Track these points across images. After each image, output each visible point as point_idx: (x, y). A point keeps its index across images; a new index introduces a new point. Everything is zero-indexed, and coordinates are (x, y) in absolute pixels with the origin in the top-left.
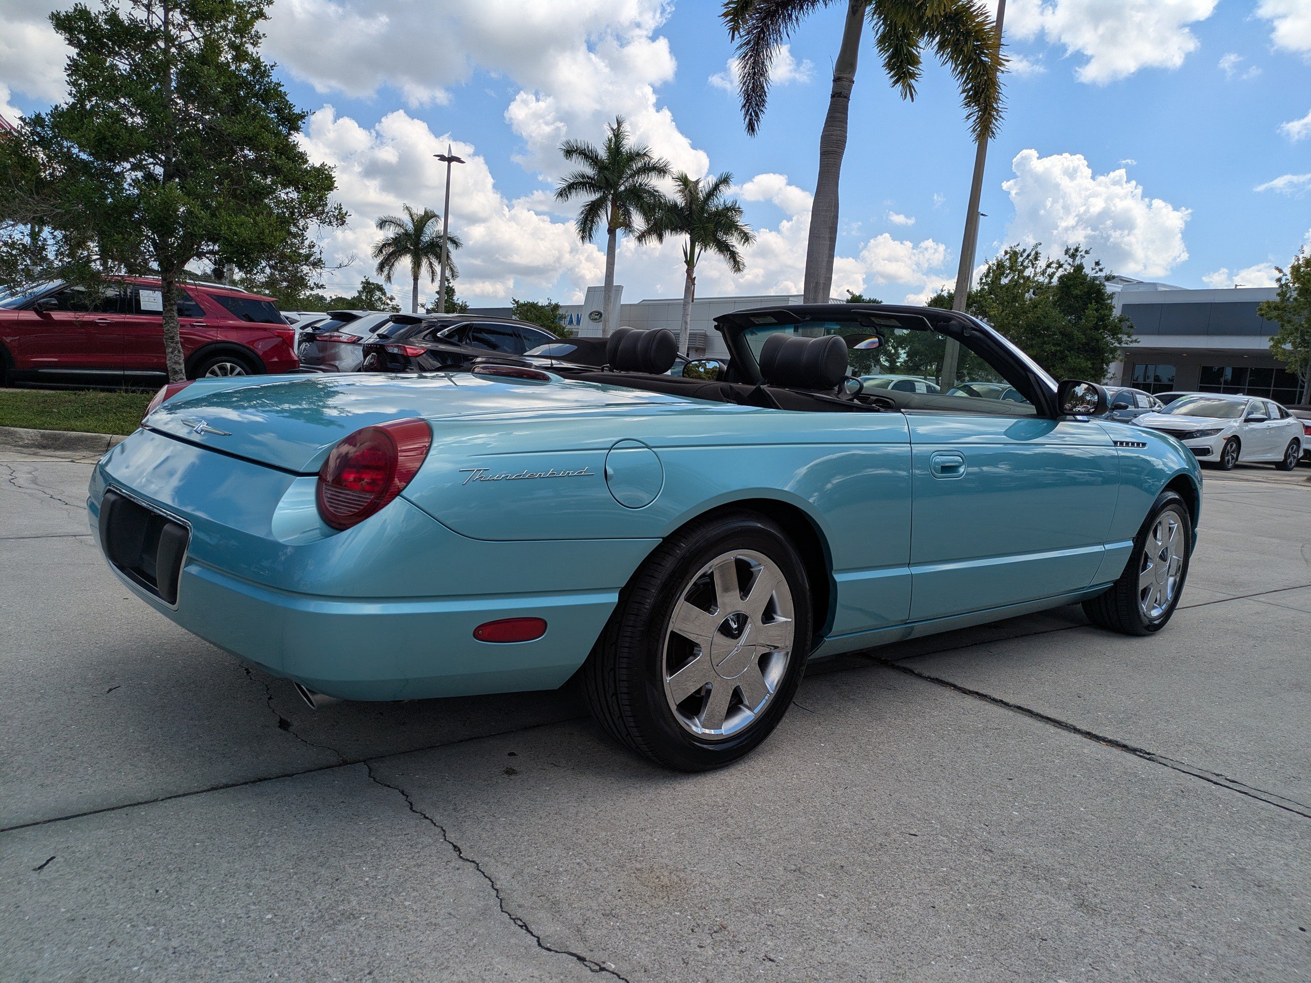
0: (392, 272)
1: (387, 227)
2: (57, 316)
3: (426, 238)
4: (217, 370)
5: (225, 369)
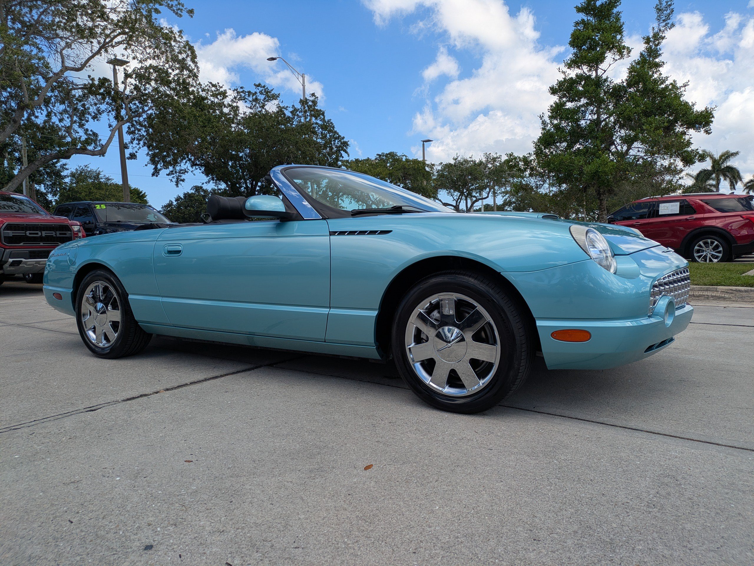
4: (702, 244)
5: (707, 243)
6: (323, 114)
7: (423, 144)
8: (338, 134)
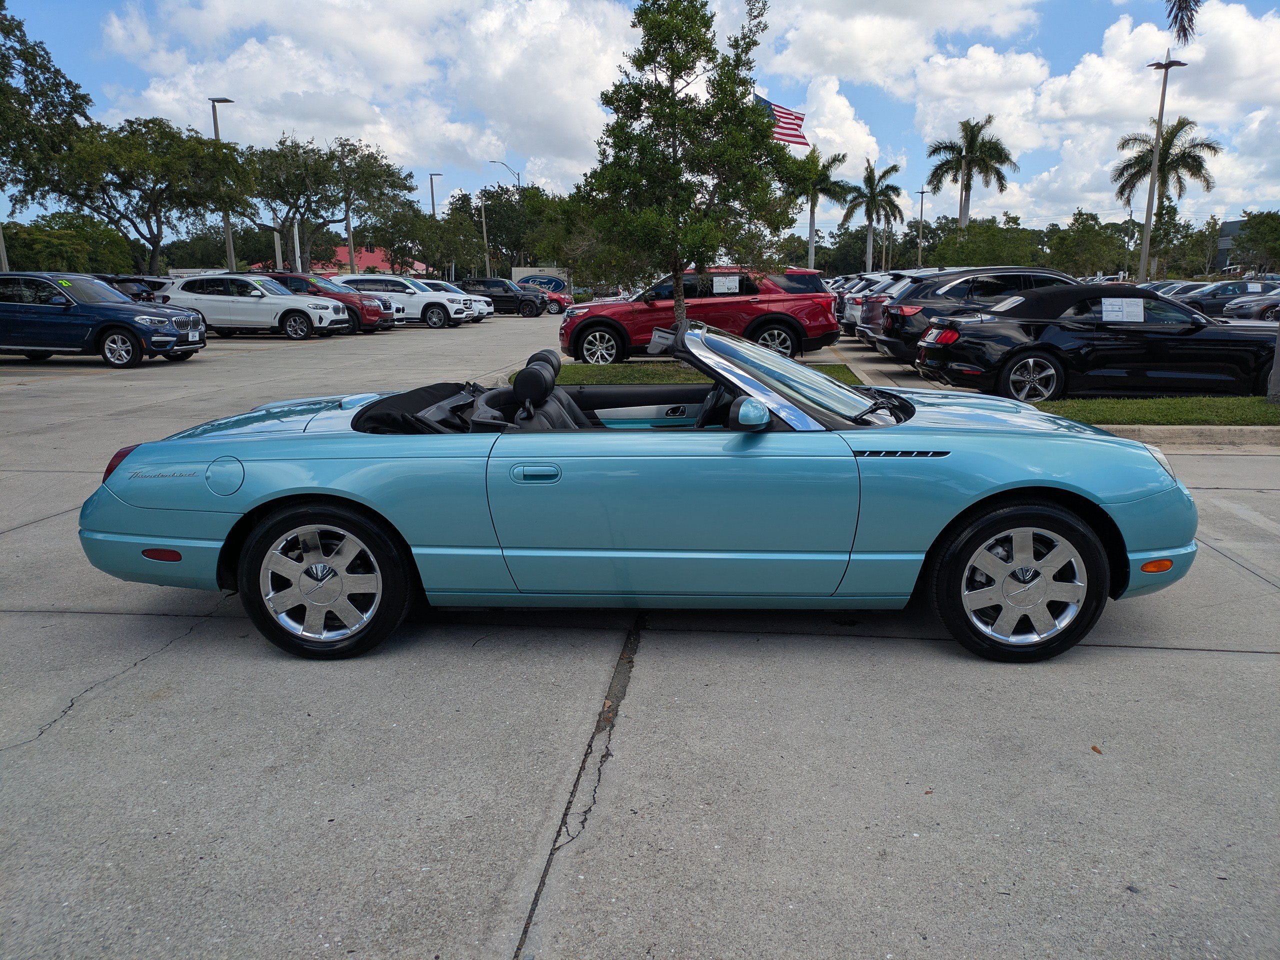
0: (1132, 195)
1: (1131, 145)
2: (660, 304)
3: (1175, 150)
4: (767, 337)
5: (774, 335)
6: (19, 26)
7: (214, 107)
8: (63, 77)
